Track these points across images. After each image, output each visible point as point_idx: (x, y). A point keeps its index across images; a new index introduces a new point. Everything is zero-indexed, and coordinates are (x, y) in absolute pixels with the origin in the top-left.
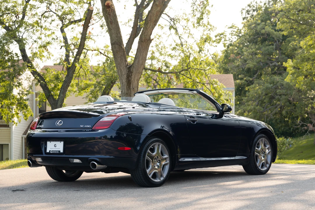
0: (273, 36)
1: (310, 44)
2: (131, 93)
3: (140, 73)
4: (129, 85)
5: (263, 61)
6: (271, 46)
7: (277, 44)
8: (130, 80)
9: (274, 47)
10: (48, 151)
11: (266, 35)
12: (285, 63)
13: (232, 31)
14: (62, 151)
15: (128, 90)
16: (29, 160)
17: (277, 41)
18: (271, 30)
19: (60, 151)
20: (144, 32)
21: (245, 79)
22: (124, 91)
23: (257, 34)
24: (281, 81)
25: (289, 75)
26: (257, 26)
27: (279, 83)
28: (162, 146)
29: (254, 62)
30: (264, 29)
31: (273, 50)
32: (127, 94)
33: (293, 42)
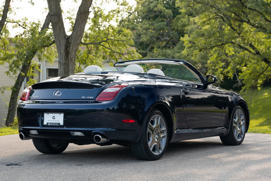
0: (165, 14)
1: (204, 21)
2: (69, 63)
3: (78, 44)
4: (67, 55)
5: (155, 36)
6: (163, 23)
7: (167, 20)
8: (68, 51)
9: (165, 23)
10: (45, 123)
11: (158, 12)
12: (182, 37)
13: (123, 8)
14: (62, 123)
15: (66, 60)
16: (21, 133)
17: (168, 18)
18: (163, 8)
19: (60, 123)
20: (83, 4)
21: (139, 52)
22: (62, 61)
23: (150, 11)
24: (173, 54)
25: (185, 49)
26: (150, 4)
27: (171, 55)
28: (161, 117)
29: (147, 37)
30: (156, 6)
31: (165, 26)
32: (65, 64)
33: (183, 19)
